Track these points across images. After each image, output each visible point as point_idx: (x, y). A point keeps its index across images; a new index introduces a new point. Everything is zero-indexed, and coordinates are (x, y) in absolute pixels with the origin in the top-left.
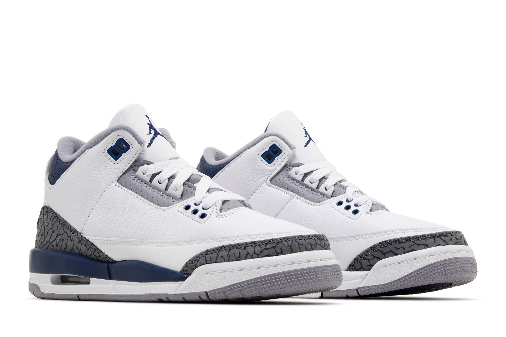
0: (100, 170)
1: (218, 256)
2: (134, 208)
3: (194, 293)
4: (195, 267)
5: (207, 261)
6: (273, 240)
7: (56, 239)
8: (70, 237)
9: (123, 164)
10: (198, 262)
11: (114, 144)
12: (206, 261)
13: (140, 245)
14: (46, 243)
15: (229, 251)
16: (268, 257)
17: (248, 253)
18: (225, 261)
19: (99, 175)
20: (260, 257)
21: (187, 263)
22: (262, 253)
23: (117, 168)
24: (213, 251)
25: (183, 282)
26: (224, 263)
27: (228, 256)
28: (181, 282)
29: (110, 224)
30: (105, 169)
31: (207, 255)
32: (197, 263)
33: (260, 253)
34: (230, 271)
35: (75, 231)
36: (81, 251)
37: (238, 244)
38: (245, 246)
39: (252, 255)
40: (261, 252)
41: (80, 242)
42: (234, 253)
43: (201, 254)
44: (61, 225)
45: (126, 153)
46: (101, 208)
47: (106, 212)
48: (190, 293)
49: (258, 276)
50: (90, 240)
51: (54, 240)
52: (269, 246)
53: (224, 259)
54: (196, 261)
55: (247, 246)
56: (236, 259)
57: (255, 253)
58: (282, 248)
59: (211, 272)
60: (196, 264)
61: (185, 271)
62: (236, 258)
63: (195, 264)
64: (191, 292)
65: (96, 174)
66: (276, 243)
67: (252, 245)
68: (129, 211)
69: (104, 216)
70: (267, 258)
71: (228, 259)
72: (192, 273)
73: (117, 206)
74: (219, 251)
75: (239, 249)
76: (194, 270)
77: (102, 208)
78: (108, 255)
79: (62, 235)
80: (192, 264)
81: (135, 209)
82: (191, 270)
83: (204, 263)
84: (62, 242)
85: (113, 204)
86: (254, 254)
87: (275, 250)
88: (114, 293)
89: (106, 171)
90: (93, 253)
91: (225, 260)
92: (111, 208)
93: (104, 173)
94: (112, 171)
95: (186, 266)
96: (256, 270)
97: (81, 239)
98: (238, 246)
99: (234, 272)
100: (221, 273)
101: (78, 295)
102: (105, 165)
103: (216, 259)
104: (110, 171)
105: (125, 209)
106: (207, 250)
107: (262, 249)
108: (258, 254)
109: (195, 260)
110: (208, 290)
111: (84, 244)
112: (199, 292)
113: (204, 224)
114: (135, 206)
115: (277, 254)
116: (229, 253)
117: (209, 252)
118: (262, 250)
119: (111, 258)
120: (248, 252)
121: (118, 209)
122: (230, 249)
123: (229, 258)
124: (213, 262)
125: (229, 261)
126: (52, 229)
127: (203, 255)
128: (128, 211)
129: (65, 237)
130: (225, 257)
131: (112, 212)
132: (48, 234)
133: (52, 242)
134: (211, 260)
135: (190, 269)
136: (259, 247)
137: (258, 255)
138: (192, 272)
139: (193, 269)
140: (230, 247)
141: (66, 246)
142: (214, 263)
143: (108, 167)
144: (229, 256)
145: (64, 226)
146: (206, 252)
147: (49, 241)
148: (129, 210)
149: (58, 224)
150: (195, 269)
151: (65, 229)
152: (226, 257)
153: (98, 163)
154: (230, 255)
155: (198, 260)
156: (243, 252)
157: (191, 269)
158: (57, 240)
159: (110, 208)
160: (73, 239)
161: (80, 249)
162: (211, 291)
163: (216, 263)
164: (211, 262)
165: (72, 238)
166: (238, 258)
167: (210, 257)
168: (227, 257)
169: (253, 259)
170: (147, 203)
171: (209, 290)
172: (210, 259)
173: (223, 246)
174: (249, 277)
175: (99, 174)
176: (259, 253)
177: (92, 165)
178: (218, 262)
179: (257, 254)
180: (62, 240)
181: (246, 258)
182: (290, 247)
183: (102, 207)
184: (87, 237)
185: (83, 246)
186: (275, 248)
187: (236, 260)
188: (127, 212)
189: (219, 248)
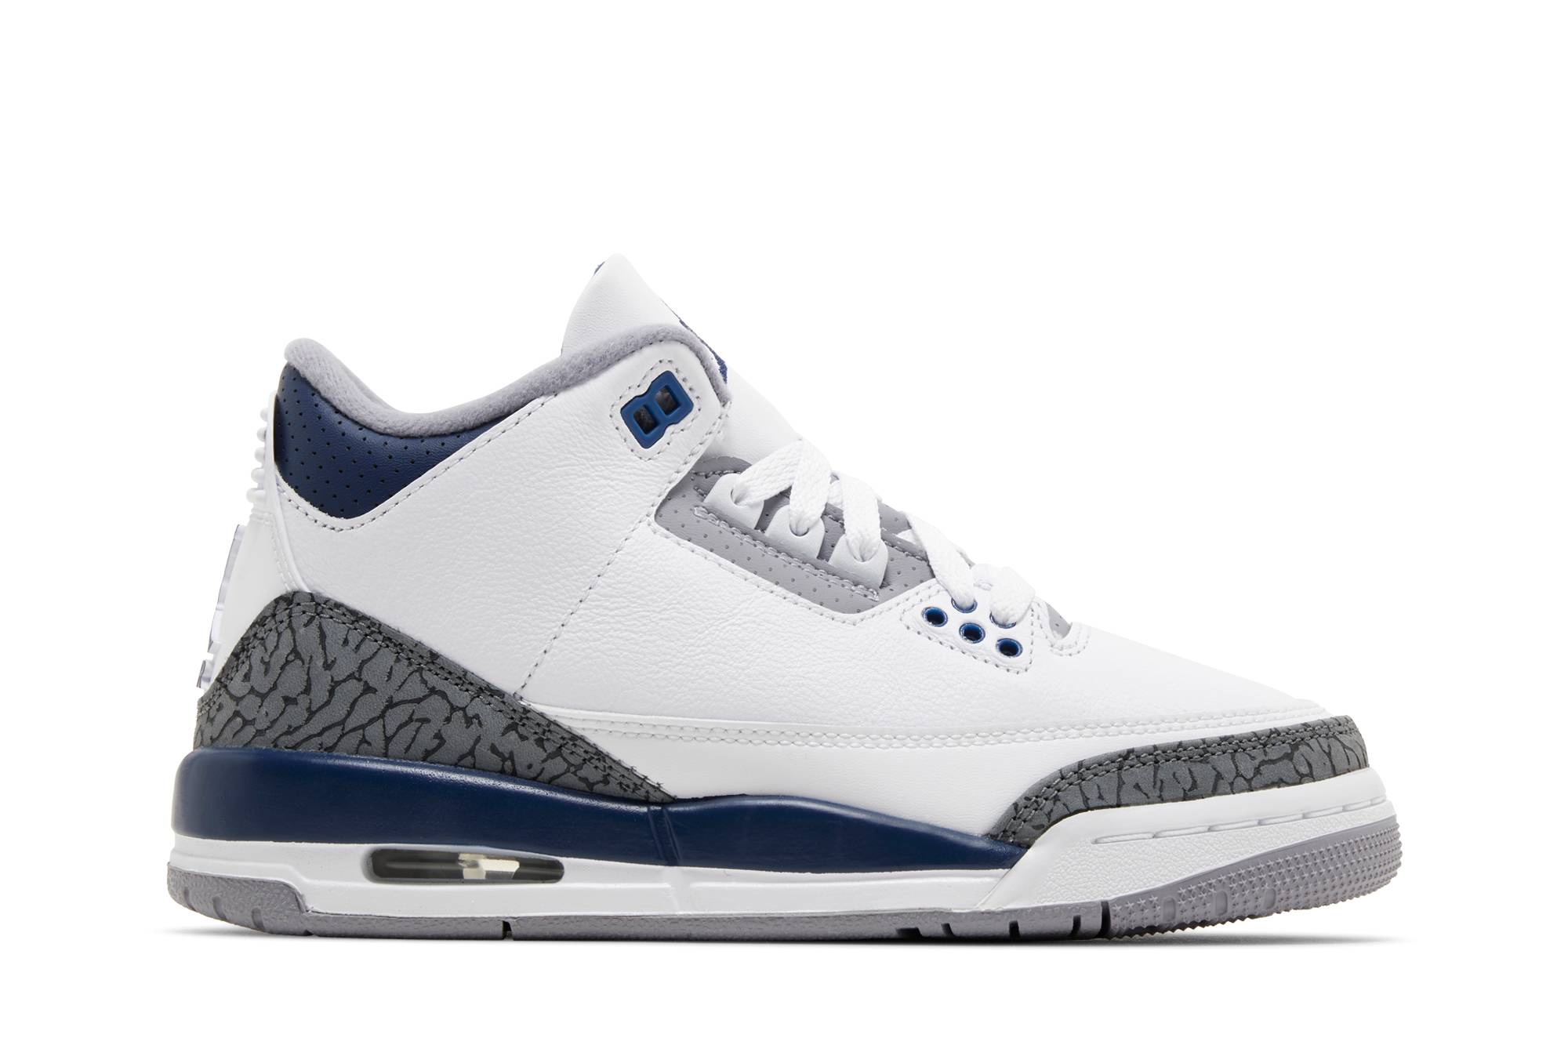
0: (596, 473)
1: (1124, 783)
2: (745, 615)
3: (1061, 906)
4: (1047, 819)
5: (1089, 799)
6: (1277, 732)
7: (382, 716)
8: (464, 709)
9: (670, 462)
10: (1058, 803)
11: (642, 391)
12: (1086, 800)
13: (797, 743)
14: (325, 730)
15: (1156, 770)
16: (1279, 787)
17: (1219, 776)
18: (1150, 800)
19: (593, 491)
20: (1257, 789)
21: (1016, 805)
22: (1259, 776)
23: (649, 473)
24: (1101, 767)
25: (1006, 870)
26: (1146, 806)
27: (1155, 783)
28: (1001, 871)
29: (662, 668)
30: (613, 472)
31: (1083, 780)
32: (1055, 807)
33: (1254, 776)
34: (1176, 833)
35: (487, 691)
36: (513, 761)
37: (1180, 744)
38: (1203, 751)
39: (1233, 783)
40: (1257, 771)
41: (512, 727)
42: (1174, 775)
43: (1063, 778)
44: (410, 664)
45: (677, 425)
46: (612, 610)
47: (636, 622)
48: (1045, 907)
49: (1264, 851)
50: (561, 721)
51: (372, 721)
52: (1274, 753)
53: (1146, 794)
54: (1046, 799)
55: (1208, 752)
56: (1182, 795)
57: (1238, 775)
58: (1310, 761)
59: (1112, 836)
60: (1052, 810)
61: (1009, 833)
62: (1185, 790)
63: (1047, 810)
64: (1047, 904)
65: (585, 489)
66: (1289, 743)
67: (1223, 747)
68: (730, 622)
69: (632, 639)
70: (1275, 791)
71: (1158, 793)
72: (1037, 841)
73: (678, 603)
74: (1120, 769)
75: (1184, 761)
76: (1045, 831)
77: (617, 608)
78: (646, 777)
79: (419, 701)
80: (1036, 810)
81: (748, 615)
82: (1034, 830)
83: (1078, 808)
84: (419, 728)
85: (664, 596)
86: (1236, 777)
87: (1292, 766)
88: (681, 913)
89: (616, 479)
90: (572, 769)
91: (1148, 798)
92: (658, 610)
93: (612, 487)
94: (636, 484)
95: (1014, 818)
96: (1255, 830)
97: (521, 719)
98: (1178, 751)
99: (1189, 836)
100: (1144, 839)
101: (506, 920)
102: (612, 460)
103: (1118, 795)
104: (630, 483)
105: (711, 614)
106: (1080, 765)
107: (1257, 762)
108: (1248, 777)
109: (1045, 796)
110: (1110, 897)
111: (533, 738)
112: (1077, 905)
113: (1023, 674)
114: (747, 608)
115: (1300, 779)
116: (1158, 775)
117: (1088, 769)
118: (1259, 766)
119: (657, 788)
120: (1218, 773)
121: (685, 613)
122: (1157, 762)
123: (1161, 789)
124: (1110, 804)
125: (1162, 800)
126: (359, 680)
127: (1070, 781)
128: (727, 623)
129: (435, 708)
130: (1146, 786)
131: (663, 623)
132: (336, 697)
133: (363, 727)
134: (1101, 797)
135: (1031, 828)
136: (1247, 756)
137: (1249, 781)
138: (1036, 837)
139: (1042, 829)
140: (1157, 756)
141: (437, 741)
142: (1112, 807)
143: (623, 467)
144: (1159, 784)
145: (422, 668)
146: (1077, 770)
147: (342, 723)
148: (727, 621)
149: (393, 663)
150: (1047, 829)
151: (433, 680)
152: (1151, 788)
153: (592, 449)
154: (1162, 782)
155: (1056, 799)
156: (1204, 773)
157: (1033, 827)
158: (388, 718)
159: (654, 611)
160: (477, 716)
161: (511, 753)
162: (1121, 901)
163: (1118, 806)
164: (1104, 803)
165: (470, 712)
166: (1190, 790)
167: (1096, 787)
168: (1154, 787)
169: (1237, 795)
170: (785, 598)
171: (1114, 897)
172: (1097, 795)
173: (1130, 752)
174: (1239, 853)
175: (594, 489)
176: (1252, 775)
177: (569, 456)
178: (1127, 805)
179: (1245, 779)
180: (417, 720)
181: (1214, 792)
182: (1329, 754)
183: (616, 605)
184: (551, 712)
185: (530, 746)
186: (1291, 760)
187: (1184, 799)
188: (724, 628)
189: (1120, 756)
